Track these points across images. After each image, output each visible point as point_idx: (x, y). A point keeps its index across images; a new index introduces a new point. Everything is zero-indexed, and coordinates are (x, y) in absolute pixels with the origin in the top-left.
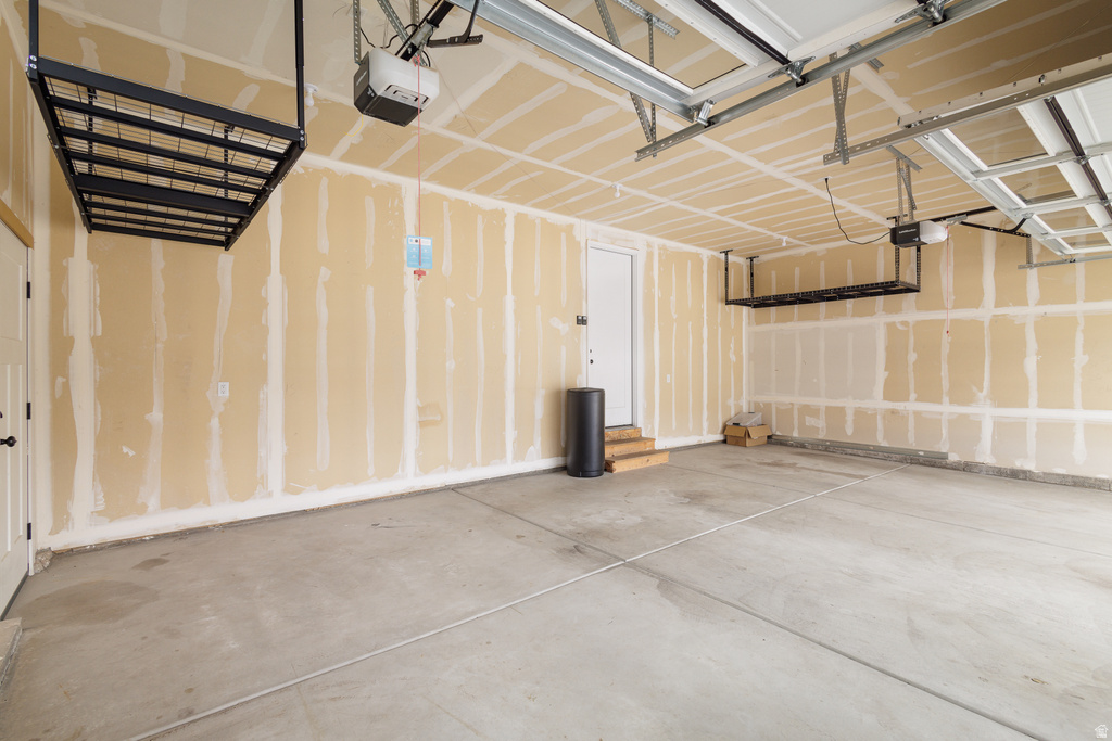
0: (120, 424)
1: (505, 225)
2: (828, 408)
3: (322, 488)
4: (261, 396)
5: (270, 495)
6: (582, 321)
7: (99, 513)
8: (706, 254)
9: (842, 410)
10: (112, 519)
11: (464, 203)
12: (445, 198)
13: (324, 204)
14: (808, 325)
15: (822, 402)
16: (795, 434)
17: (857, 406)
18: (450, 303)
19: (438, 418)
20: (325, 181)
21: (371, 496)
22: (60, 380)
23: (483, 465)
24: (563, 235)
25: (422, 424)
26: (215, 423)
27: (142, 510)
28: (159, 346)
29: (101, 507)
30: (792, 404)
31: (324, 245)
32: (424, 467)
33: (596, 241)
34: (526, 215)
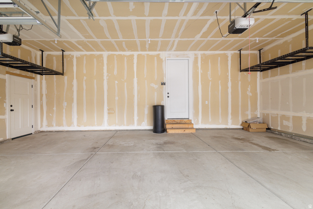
0: (50, 110)
1: (134, 58)
2: (294, 117)
3: (85, 126)
4: (72, 105)
5: (74, 126)
6: (163, 84)
7: (47, 125)
8: (230, 53)
9: (300, 118)
10: (49, 127)
11: (121, 55)
12: (115, 55)
13: (85, 62)
14: (284, 77)
15: (291, 114)
16: (279, 129)
17: (308, 116)
18: (116, 82)
19: (113, 112)
20: (85, 57)
21: (96, 130)
22: (41, 101)
23: (127, 126)
24: (155, 58)
25: (109, 113)
26: (64, 110)
27: (53, 126)
28: (55, 95)
29: (47, 124)
30: (277, 114)
31: (85, 72)
32: (110, 124)
33: (170, 57)
34: (141, 54)
